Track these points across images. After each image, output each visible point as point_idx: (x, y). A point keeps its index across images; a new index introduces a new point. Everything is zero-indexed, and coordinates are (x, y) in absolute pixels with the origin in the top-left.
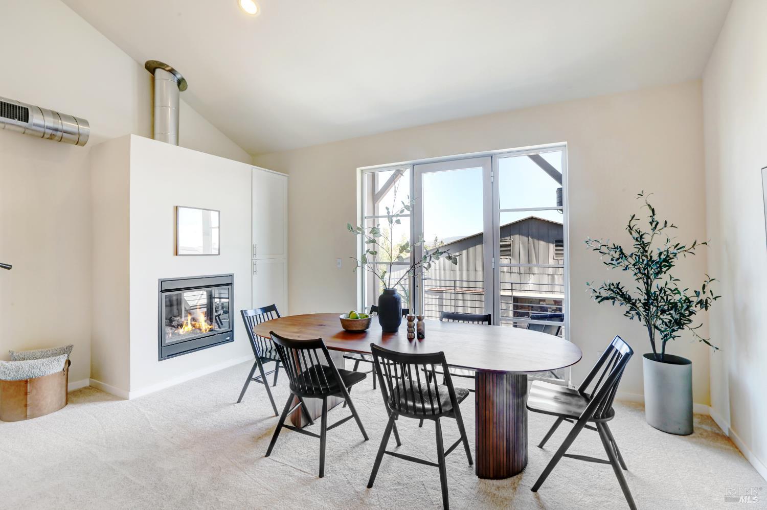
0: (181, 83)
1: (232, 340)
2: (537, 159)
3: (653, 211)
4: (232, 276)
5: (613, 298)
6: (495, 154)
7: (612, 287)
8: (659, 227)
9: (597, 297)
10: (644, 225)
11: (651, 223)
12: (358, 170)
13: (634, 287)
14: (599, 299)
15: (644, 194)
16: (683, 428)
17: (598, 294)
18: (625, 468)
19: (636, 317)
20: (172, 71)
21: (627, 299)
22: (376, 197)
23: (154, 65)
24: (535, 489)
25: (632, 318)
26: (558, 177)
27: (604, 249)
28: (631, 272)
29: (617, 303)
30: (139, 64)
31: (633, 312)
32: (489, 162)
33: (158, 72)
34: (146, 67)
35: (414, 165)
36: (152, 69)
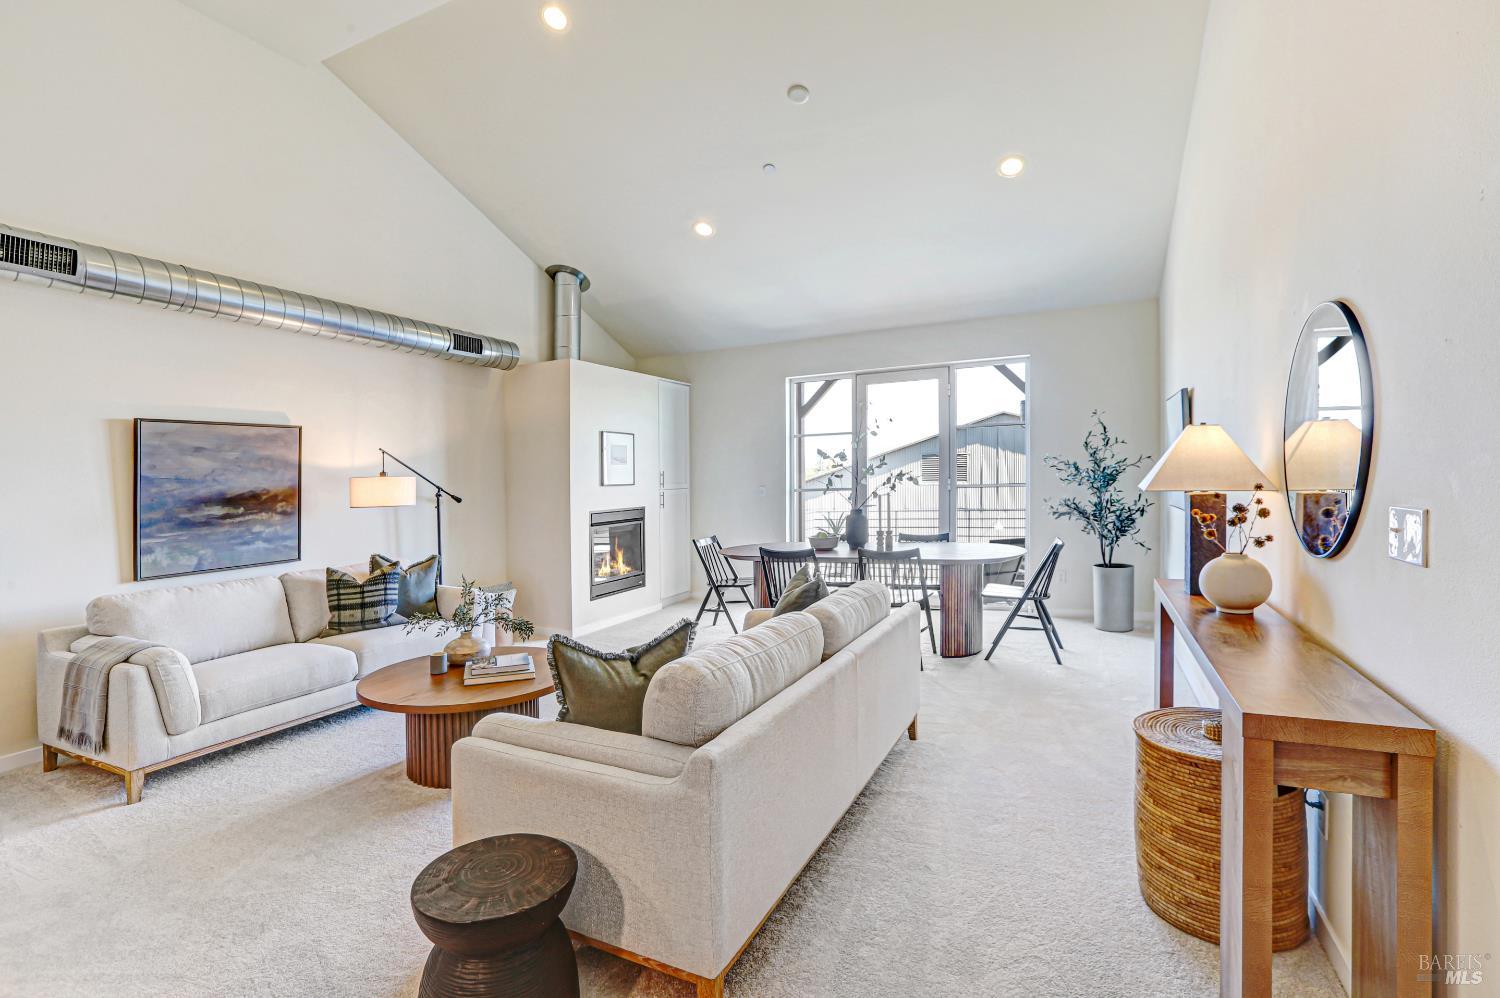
0: (584, 284)
1: (643, 585)
2: (1003, 369)
3: (1105, 428)
4: (642, 510)
5: (1069, 513)
6: (953, 364)
7: (1069, 503)
8: (1110, 443)
9: (1055, 513)
10: (1097, 442)
11: (1104, 440)
12: (787, 379)
13: (1087, 499)
14: (1056, 515)
15: (1098, 413)
16: (1124, 625)
17: (1054, 510)
18: (1061, 647)
19: (1092, 532)
20: (575, 273)
21: (1083, 513)
22: (803, 410)
23: (554, 271)
24: (987, 659)
25: (1088, 533)
26: (1020, 385)
27: (1062, 466)
28: (1086, 485)
29: (1073, 518)
30: (540, 267)
31: (1089, 527)
32: (946, 374)
33: (560, 276)
34: (547, 271)
35: (857, 375)
36: (552, 273)
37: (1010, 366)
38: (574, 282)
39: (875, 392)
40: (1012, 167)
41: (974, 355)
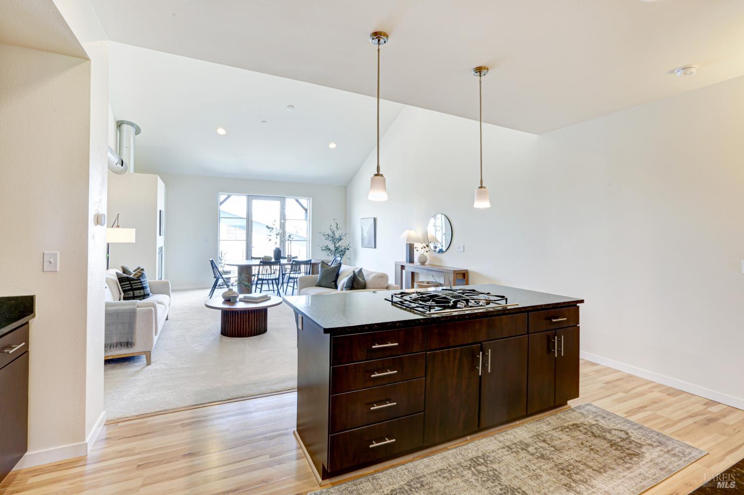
3: (337, 224)
5: (326, 250)
6: (285, 197)
8: (338, 229)
11: (336, 228)
12: (219, 193)
21: (330, 250)
31: (330, 254)
32: (282, 200)
33: (125, 127)
34: (117, 122)
35: (249, 196)
36: (119, 124)
37: (299, 200)
38: (132, 130)
39: (255, 203)
40: (333, 146)
41: (291, 195)
